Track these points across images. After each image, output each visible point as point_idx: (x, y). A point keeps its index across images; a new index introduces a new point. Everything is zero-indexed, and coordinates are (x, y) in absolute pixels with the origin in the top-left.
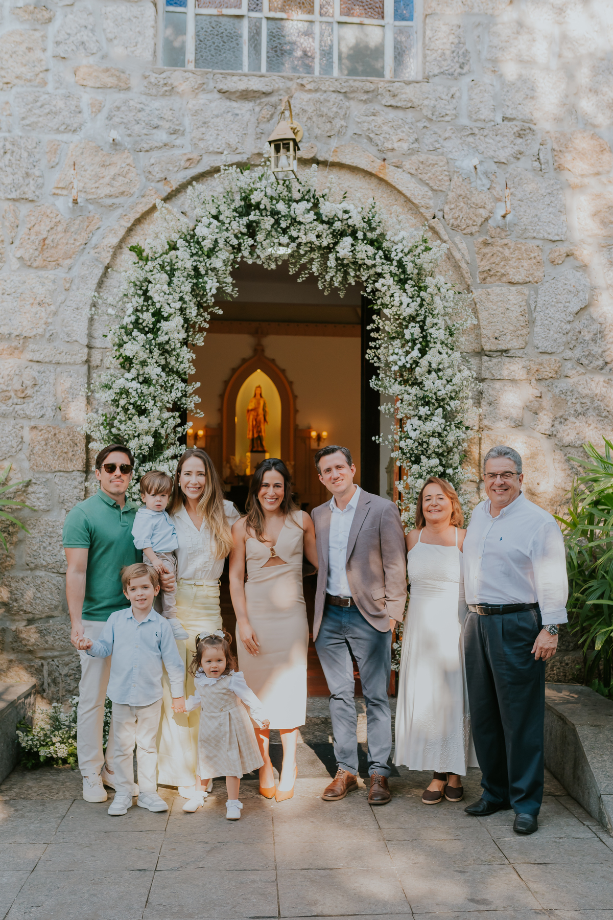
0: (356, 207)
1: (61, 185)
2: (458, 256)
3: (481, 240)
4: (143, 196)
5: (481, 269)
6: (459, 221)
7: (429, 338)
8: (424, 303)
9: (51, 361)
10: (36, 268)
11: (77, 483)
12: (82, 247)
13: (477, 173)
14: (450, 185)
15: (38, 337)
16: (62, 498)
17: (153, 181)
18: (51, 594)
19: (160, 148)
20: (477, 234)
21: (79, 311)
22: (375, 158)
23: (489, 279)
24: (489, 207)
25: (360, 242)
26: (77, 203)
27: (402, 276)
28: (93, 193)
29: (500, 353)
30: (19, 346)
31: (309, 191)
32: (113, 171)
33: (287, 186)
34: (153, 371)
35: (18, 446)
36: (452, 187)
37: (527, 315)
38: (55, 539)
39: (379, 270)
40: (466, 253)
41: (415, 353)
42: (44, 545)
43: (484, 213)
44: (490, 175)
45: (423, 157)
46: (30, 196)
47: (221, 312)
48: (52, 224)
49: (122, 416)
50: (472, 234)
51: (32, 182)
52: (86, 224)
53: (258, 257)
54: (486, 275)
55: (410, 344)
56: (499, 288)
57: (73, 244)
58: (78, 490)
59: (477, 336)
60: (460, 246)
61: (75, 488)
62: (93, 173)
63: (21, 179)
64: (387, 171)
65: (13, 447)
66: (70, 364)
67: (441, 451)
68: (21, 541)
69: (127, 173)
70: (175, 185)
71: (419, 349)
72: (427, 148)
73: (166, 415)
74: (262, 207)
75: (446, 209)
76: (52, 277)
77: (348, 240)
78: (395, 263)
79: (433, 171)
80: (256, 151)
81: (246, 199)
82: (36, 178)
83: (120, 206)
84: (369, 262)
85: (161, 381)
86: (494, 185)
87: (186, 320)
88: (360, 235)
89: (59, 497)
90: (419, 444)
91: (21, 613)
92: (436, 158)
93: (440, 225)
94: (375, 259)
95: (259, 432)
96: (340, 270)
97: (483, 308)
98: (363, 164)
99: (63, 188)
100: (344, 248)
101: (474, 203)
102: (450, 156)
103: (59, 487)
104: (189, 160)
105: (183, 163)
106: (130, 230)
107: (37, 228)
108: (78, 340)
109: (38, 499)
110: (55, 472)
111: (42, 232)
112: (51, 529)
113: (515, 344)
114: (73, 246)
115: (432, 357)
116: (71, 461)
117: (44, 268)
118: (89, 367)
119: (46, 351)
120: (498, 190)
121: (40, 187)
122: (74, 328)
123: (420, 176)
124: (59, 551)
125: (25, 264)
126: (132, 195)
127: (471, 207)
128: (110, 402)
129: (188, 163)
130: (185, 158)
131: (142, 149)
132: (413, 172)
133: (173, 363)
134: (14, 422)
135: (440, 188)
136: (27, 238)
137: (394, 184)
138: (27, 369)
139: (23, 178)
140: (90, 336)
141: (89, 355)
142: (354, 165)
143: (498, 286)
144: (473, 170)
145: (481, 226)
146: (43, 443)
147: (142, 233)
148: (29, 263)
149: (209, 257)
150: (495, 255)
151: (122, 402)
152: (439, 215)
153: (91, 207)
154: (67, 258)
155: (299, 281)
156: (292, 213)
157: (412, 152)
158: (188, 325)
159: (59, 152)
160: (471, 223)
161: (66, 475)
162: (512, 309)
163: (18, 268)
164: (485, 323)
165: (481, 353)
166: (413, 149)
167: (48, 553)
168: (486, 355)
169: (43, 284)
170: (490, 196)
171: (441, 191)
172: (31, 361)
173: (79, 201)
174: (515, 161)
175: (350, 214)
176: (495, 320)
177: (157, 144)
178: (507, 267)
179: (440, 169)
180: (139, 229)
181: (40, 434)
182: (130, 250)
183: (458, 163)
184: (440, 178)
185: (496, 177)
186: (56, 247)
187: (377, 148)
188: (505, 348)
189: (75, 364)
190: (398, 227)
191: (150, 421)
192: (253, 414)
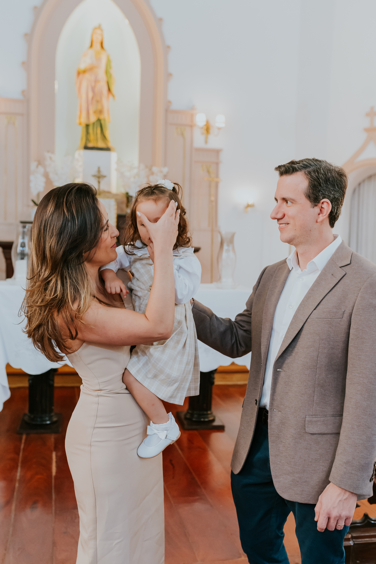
95: (99, 112)
192: (87, 78)
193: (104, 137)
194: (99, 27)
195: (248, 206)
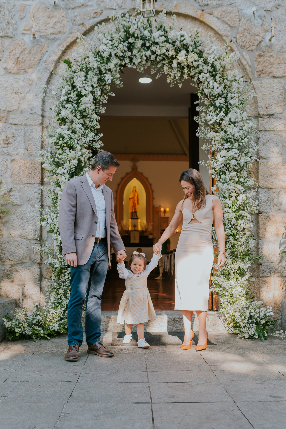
0: (188, 34)
1: (26, 28)
2: (244, 62)
3: (257, 53)
4: (71, 33)
5: (257, 70)
6: (245, 43)
7: (229, 106)
8: (226, 86)
9: (22, 124)
10: (14, 73)
11: (37, 190)
12: (38, 62)
13: (254, 17)
14: (239, 23)
15: (15, 111)
16: (29, 198)
17: (76, 25)
18: (23, 250)
19: (80, 7)
20: (255, 50)
21: (37, 96)
22: (198, 10)
23: (262, 75)
24: (262, 35)
25: (190, 53)
26: (35, 38)
27: (214, 73)
28: (44, 32)
29: (268, 116)
30: (5, 116)
31: (161, 26)
32: (54, 20)
33: (150, 24)
34: (77, 126)
35: (5, 170)
36: (241, 25)
37: (284, 95)
38: (25, 221)
39: (201, 68)
40: (249, 61)
41: (222, 114)
42: (19, 223)
43: (259, 38)
44: (262, 17)
45: (224, 9)
46: (10, 35)
47: (114, 95)
48: (22, 50)
49: (60, 151)
50: (252, 50)
51: (11, 27)
52: (40, 49)
53: (134, 64)
54: (260, 73)
55: (219, 109)
56: (268, 80)
57: (34, 60)
58: (37, 194)
59: (256, 107)
60: (246, 57)
61: (36, 192)
62: (44, 21)
63: (5, 25)
64: (204, 16)
65: (2, 171)
66: (32, 125)
67: (237, 169)
68: (7, 222)
69: (62, 21)
70: (88, 27)
71: (224, 112)
72: (227, 3)
73: (84, 150)
74: (136, 35)
75: (238, 37)
76: (22, 78)
77: (183, 52)
78: (210, 65)
79: (230, 16)
80: (132, 7)
81: (127, 32)
82: (13, 25)
83: (59, 39)
84: (195, 64)
85: (81, 131)
86: (264, 23)
87: (95, 99)
88: (190, 49)
89: (27, 198)
90: (225, 165)
91: (7, 260)
92: (232, 9)
93: (235, 46)
94: (199, 62)
95: (135, 209)
96: (179, 71)
97: (259, 91)
98: (191, 12)
99: (28, 30)
100: (182, 57)
101: (253, 33)
102: (240, 7)
103: (27, 192)
104: (95, 13)
105: (92, 15)
106: (64, 52)
107: (14, 52)
108: (37, 112)
109: (16, 199)
110: (25, 184)
111: (16, 54)
112: (23, 215)
113: (277, 111)
114: (33, 61)
115: (231, 115)
116: (33, 178)
117: (18, 73)
118: (43, 127)
119: (19, 118)
120: (266, 26)
121: (16, 30)
122: (34, 106)
123: (223, 19)
124: (28, 227)
125: (8, 72)
126: (65, 33)
127: (252, 35)
128: (54, 143)
129: (95, 15)
130: (94, 12)
131: (70, 8)
132: (219, 16)
133: (88, 122)
134: (3, 157)
135: (234, 25)
136: (8, 57)
137: (208, 24)
138: (9, 129)
139: (6, 25)
140: (43, 110)
141: (43, 121)
142: (186, 13)
143: (267, 79)
144: (252, 15)
145: (257, 45)
146: (18, 168)
147: (70, 54)
148: (10, 71)
149: (107, 64)
150: (265, 62)
151: (60, 142)
152: (234, 40)
153: (43, 40)
154: (30, 68)
155: (157, 78)
156: (152, 38)
157: (219, 6)
158: (96, 102)
159: (25, 10)
160: (252, 44)
161: (31, 185)
162: (276, 91)
163: (4, 74)
164: (260, 99)
165: (258, 116)
166: (219, 4)
167: (22, 228)
168: (261, 117)
169: (17, 82)
170: (262, 29)
171: (235, 27)
172: (11, 124)
173: (36, 36)
174: (276, 9)
175: (184, 37)
176: (266, 98)
177: (78, 5)
178: (272, 68)
179: (234, 15)
180: (69, 52)
181: (16, 163)
182: (64, 62)
183: (244, 11)
184: (234, 19)
185: (265, 19)
186: (24, 62)
187: (199, 4)
188: (271, 113)
189: (35, 125)
190: (211, 45)
191: (75, 153)
192: (132, 200)
193: (137, 216)
194: (135, 187)
195: (177, 232)
